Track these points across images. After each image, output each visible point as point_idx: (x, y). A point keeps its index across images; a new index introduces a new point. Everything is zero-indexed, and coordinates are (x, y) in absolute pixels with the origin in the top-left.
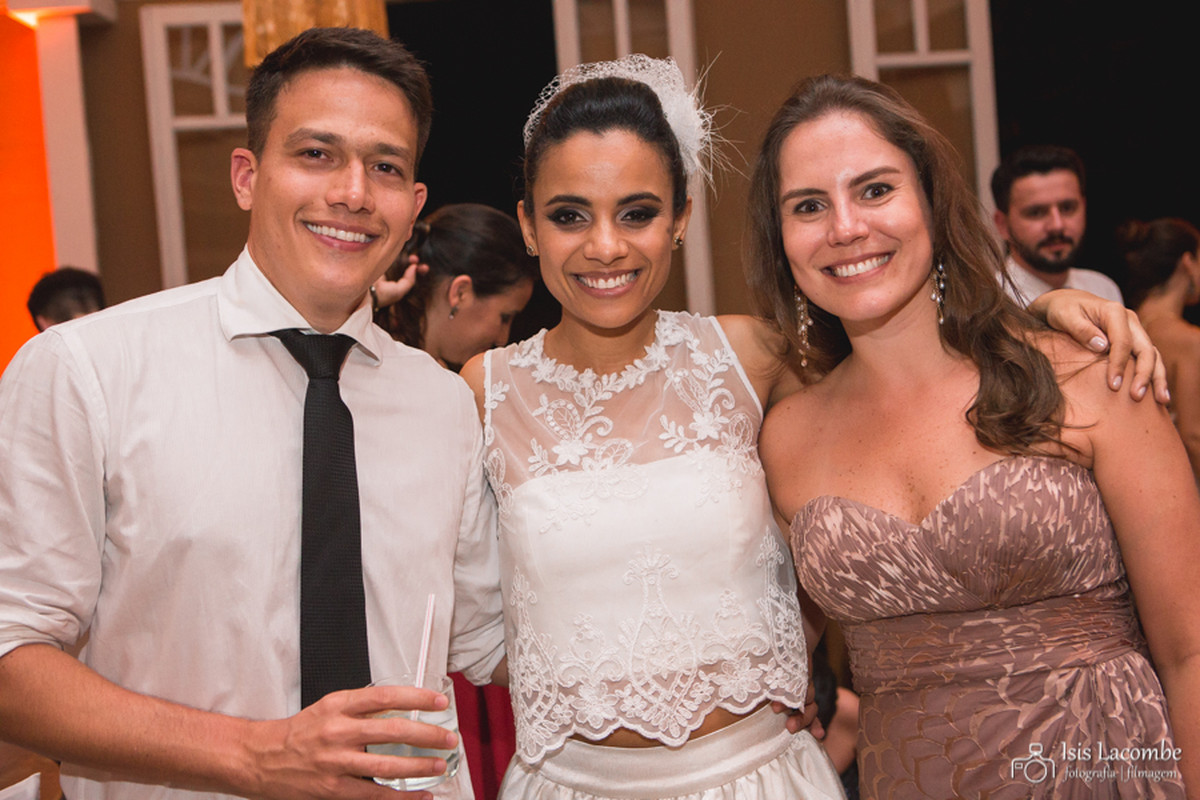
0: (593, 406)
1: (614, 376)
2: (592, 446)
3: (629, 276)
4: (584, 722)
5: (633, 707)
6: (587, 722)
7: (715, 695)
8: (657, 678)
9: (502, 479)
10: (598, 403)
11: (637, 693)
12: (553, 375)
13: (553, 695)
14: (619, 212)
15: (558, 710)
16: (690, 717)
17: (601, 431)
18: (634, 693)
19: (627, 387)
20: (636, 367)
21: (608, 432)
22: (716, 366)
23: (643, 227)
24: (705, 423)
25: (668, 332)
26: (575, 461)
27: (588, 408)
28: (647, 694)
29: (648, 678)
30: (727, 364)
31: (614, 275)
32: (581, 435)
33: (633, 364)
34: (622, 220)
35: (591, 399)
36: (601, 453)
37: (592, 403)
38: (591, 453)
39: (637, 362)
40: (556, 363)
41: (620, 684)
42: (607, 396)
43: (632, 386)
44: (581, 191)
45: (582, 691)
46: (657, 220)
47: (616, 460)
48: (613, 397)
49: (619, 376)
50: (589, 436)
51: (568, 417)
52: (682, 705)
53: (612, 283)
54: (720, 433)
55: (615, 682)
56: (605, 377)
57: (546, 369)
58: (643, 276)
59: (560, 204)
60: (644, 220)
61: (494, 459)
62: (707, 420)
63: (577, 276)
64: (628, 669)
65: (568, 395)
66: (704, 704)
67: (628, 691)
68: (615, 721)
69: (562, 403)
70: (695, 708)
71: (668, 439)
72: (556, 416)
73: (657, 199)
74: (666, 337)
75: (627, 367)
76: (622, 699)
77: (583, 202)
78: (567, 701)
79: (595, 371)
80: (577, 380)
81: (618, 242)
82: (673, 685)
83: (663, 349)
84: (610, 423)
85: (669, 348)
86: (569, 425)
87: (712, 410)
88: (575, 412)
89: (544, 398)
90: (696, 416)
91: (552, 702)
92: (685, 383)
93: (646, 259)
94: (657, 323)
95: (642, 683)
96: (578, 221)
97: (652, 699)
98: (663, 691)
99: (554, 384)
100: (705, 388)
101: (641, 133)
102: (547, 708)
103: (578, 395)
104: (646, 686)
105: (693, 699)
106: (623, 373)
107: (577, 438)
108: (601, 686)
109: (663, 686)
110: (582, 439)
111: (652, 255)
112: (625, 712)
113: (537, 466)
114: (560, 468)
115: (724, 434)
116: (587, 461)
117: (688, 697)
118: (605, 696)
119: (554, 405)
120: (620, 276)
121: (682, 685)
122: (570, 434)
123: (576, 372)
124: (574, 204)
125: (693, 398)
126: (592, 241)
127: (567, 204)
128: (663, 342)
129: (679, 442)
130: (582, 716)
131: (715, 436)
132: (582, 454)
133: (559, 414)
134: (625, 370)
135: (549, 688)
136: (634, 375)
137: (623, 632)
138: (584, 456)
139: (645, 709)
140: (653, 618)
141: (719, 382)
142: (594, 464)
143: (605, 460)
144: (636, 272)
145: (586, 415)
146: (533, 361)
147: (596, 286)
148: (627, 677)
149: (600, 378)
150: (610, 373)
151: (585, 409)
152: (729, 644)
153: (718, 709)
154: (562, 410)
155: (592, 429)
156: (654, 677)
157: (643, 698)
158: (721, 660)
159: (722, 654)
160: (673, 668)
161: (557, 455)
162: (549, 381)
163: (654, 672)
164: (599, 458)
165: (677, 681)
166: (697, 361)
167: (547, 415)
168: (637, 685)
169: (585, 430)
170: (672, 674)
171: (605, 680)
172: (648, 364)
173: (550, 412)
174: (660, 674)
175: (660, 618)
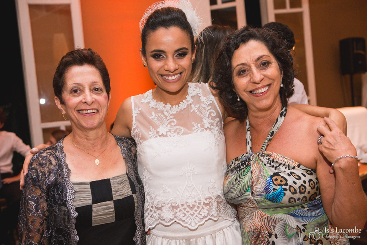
0: (170, 116)
1: (177, 106)
2: (170, 128)
3: (179, 75)
4: (163, 219)
5: (180, 215)
6: (164, 219)
7: (208, 214)
8: (189, 206)
9: (140, 139)
10: (172, 115)
11: (181, 211)
12: (156, 105)
13: (153, 210)
14: (175, 54)
15: (155, 214)
16: (199, 220)
17: (173, 124)
18: (180, 211)
19: (181, 109)
20: (184, 103)
21: (175, 124)
22: (208, 102)
23: (183, 58)
25: (192, 91)
26: (165, 134)
27: (168, 116)
28: (185, 212)
29: (185, 206)
30: (212, 101)
31: (174, 75)
32: (166, 125)
33: (182, 102)
34: (176, 56)
35: (169, 113)
36: (173, 131)
37: (170, 115)
38: (170, 131)
39: (184, 101)
40: (156, 101)
41: (176, 208)
42: (175, 113)
43: (182, 109)
44: (162, 48)
45: (163, 209)
46: (187, 56)
47: (178, 133)
48: (177, 112)
50: (169, 126)
51: (162, 119)
52: (197, 216)
53: (173, 78)
55: (175, 207)
56: (174, 106)
57: (153, 103)
58: (183, 74)
59: (155, 52)
60: (183, 56)
61: (136, 132)
62: (207, 121)
63: (162, 75)
64: (179, 203)
65: (162, 112)
66: (205, 217)
67: (179, 210)
68: (173, 219)
69: (160, 115)
70: (202, 218)
71: (195, 129)
72: (157, 119)
73: (187, 49)
74: (191, 93)
75: (180, 103)
76: (176, 212)
77: (163, 52)
78: (158, 212)
79: (171, 104)
80: (164, 107)
81: (175, 64)
82: (194, 209)
83: (191, 97)
84: (176, 121)
85: (192, 97)
86: (162, 122)
87: (208, 118)
88: (164, 117)
89: (153, 113)
90: (204, 120)
91: (153, 212)
92: (199, 109)
93: (184, 69)
94: (188, 89)
95: (183, 207)
96: (161, 58)
97: (187, 213)
98: (190, 211)
99: (157, 108)
100: (205, 110)
101: (181, 28)
102: (151, 214)
103: (165, 113)
104: (185, 209)
105: (201, 215)
106: (180, 105)
107: (165, 126)
108: (169, 208)
109: (190, 209)
110: (167, 126)
111: (186, 68)
112: (177, 217)
113: (152, 135)
114: (160, 136)
115: (212, 126)
116: (169, 133)
117: (199, 214)
118: (171, 211)
119: (157, 115)
120: (176, 75)
121: (197, 210)
122: (162, 125)
123: (164, 105)
124: (160, 52)
125: (202, 114)
126: (166, 64)
127: (158, 52)
128: (190, 95)
129: (199, 129)
130: (162, 217)
131: (210, 127)
132: (167, 131)
134: (180, 104)
135: (152, 207)
136: (183, 105)
137: (178, 191)
139: (184, 216)
140: (189, 187)
141: (210, 107)
142: (171, 135)
143: (175, 133)
144: (181, 73)
145: (168, 119)
146: (149, 100)
147: (168, 79)
148: (178, 205)
149: (172, 107)
150: (175, 105)
151: (167, 116)
152: (212, 197)
153: (210, 219)
154: (160, 117)
155: (170, 123)
156: (188, 206)
157: (183, 213)
158: (210, 202)
159: (211, 200)
160: (194, 204)
161: (159, 132)
162: (155, 107)
163: (188, 204)
164: (173, 132)
165: (196, 208)
166: (202, 101)
167: (155, 119)
168: (182, 208)
169: (167, 123)
170: (194, 206)
171: (171, 206)
172: (188, 101)
173: (156, 117)
174: (189, 205)
175: (191, 187)
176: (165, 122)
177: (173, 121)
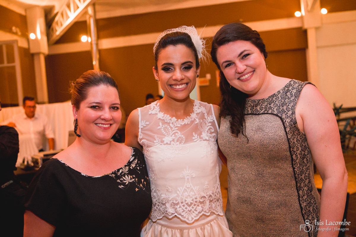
2: (174, 138)
3: (185, 84)
4: (167, 213)
5: (179, 211)
7: (202, 210)
9: (146, 147)
11: (181, 207)
12: (163, 117)
14: (182, 67)
16: (195, 215)
17: (177, 134)
18: (180, 207)
19: (185, 124)
20: (188, 119)
21: (179, 135)
22: (210, 120)
23: (188, 71)
24: (205, 135)
25: (197, 109)
26: (169, 143)
28: (184, 208)
29: (184, 203)
30: (213, 120)
31: (181, 84)
33: (187, 117)
35: (175, 126)
36: (176, 140)
37: (175, 127)
40: (164, 114)
42: (179, 125)
44: (171, 61)
45: (167, 205)
46: (192, 69)
47: (180, 143)
48: (181, 125)
49: (183, 120)
50: (173, 136)
51: (168, 130)
52: (193, 212)
53: (181, 87)
54: (209, 138)
55: (176, 203)
57: (161, 115)
58: (189, 85)
59: (165, 65)
60: (188, 69)
61: (143, 142)
63: (171, 85)
64: (179, 200)
65: (168, 124)
66: (199, 213)
67: (178, 206)
68: (174, 214)
69: (166, 126)
70: (197, 213)
71: (195, 139)
72: (164, 129)
73: (192, 63)
74: (196, 111)
76: (176, 208)
77: (171, 64)
78: (163, 207)
79: (176, 118)
80: (171, 120)
81: (182, 75)
82: (192, 207)
83: (195, 114)
84: (179, 132)
85: (197, 114)
86: (168, 132)
87: (207, 132)
88: (170, 128)
89: (161, 124)
90: (203, 133)
91: (160, 206)
92: (201, 124)
93: (189, 80)
94: (194, 107)
96: (170, 70)
98: (188, 207)
99: (164, 120)
100: (206, 125)
101: (186, 45)
102: (159, 208)
103: (171, 125)
104: (184, 206)
105: (197, 211)
107: (170, 136)
108: (171, 204)
110: (171, 136)
111: (191, 79)
112: (177, 212)
113: (157, 143)
114: (165, 144)
115: (210, 138)
116: (172, 142)
117: (195, 210)
118: (172, 207)
119: (164, 126)
120: (183, 84)
121: (194, 207)
122: (168, 135)
123: (170, 118)
125: (202, 128)
126: (175, 75)
127: (167, 65)
129: (198, 140)
131: (208, 139)
132: (171, 140)
133: (165, 128)
134: (185, 119)
135: (159, 203)
136: (187, 121)
137: (179, 191)
138: (171, 141)
139: (182, 212)
140: (187, 188)
141: (210, 124)
142: (174, 144)
143: (178, 142)
144: (187, 84)
145: (173, 129)
146: (156, 112)
147: (176, 88)
148: (179, 202)
149: (177, 120)
150: (180, 119)
151: (173, 128)
152: (206, 196)
153: (203, 215)
154: (166, 128)
155: (174, 134)
156: (186, 204)
157: (182, 209)
158: (204, 200)
159: (205, 199)
160: (192, 202)
161: (164, 141)
162: (162, 119)
163: (186, 202)
164: (176, 142)
165: (193, 205)
166: (205, 117)
167: (162, 129)
168: (181, 205)
169: (172, 134)
170: (191, 203)
171: (173, 202)
172: (191, 118)
173: (162, 128)
174: (188, 203)
175: (189, 188)
176: (170, 132)
177: (177, 132)
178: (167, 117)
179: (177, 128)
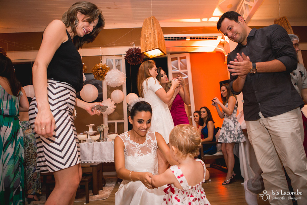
1: (142, 144)
2: (139, 154)
10: (139, 148)
12: (133, 143)
22: (154, 143)
24: (153, 151)
39: (144, 143)
42: (140, 147)
57: (131, 142)
69: (134, 147)
77: (143, 120)
80: (136, 144)
84: (141, 151)
86: (135, 151)
87: (153, 150)
88: (136, 149)
89: (132, 146)
92: (150, 146)
100: (152, 146)
103: (137, 147)
110: (137, 153)
119: (133, 148)
123: (136, 143)
125: (151, 148)
126: (144, 126)
128: (146, 140)
136: (144, 145)
138: (138, 156)
141: (154, 145)
146: (129, 140)
150: (141, 144)
154: (134, 148)
155: (138, 151)
166: (151, 142)
172: (146, 143)
177: (139, 151)
178: (135, 143)
179: (139, 149)
